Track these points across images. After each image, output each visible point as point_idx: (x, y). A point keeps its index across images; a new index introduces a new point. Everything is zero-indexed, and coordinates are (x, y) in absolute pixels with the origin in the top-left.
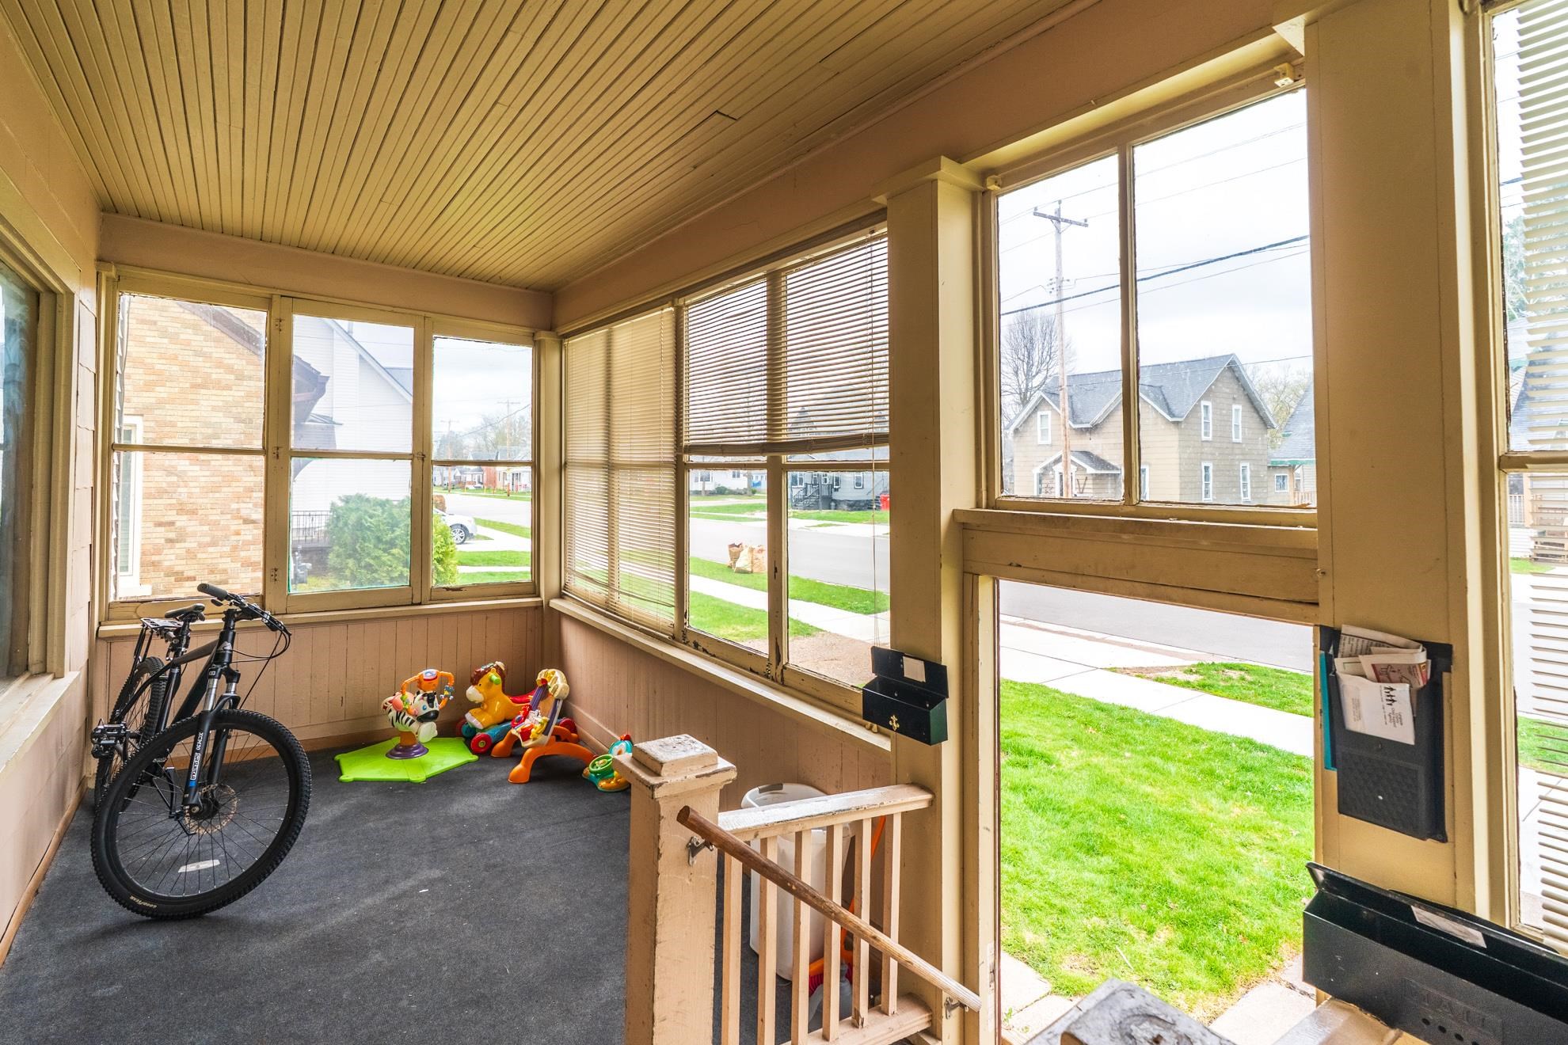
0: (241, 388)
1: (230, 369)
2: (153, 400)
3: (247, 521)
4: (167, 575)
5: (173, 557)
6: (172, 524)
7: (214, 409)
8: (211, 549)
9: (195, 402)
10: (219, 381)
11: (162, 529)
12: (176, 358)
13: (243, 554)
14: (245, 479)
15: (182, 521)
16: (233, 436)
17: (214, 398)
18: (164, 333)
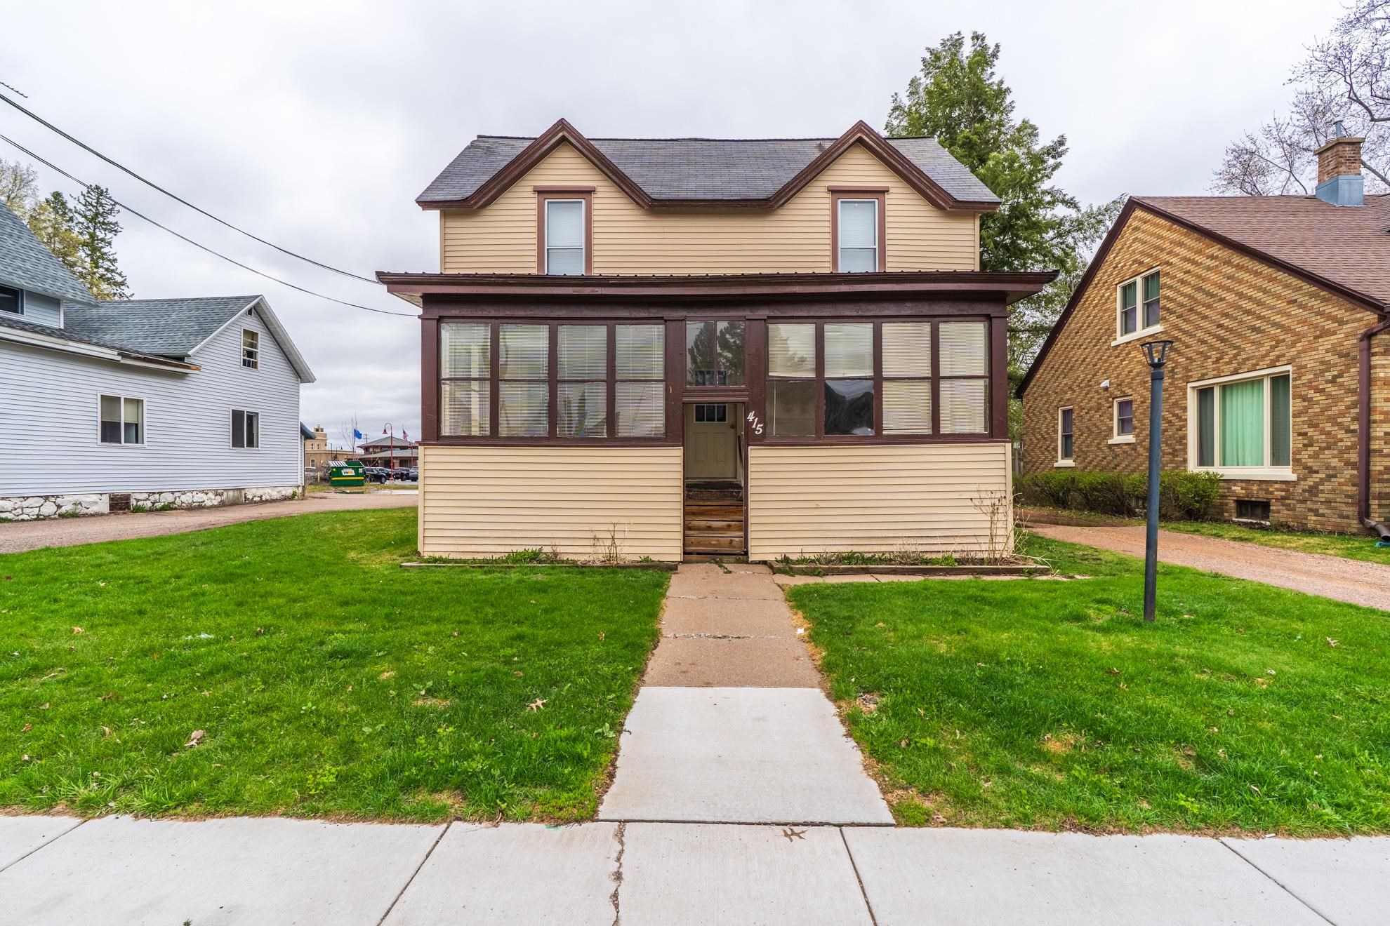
0: (1341, 331)
1: (1335, 319)
2: (1295, 353)
3: (1348, 431)
4: (1304, 469)
5: (1307, 457)
6: (1306, 434)
7: (1327, 351)
8: (1326, 452)
9: (1316, 349)
10: (1329, 329)
11: (1301, 438)
12: (1305, 321)
13: (1345, 456)
14: (1346, 399)
15: (1311, 431)
16: (1338, 368)
17: (1326, 343)
18: (1301, 306)
